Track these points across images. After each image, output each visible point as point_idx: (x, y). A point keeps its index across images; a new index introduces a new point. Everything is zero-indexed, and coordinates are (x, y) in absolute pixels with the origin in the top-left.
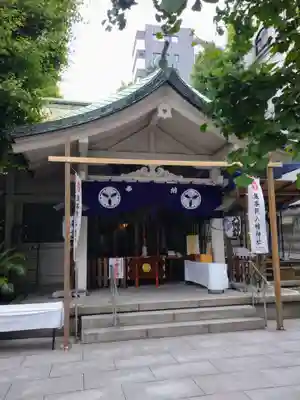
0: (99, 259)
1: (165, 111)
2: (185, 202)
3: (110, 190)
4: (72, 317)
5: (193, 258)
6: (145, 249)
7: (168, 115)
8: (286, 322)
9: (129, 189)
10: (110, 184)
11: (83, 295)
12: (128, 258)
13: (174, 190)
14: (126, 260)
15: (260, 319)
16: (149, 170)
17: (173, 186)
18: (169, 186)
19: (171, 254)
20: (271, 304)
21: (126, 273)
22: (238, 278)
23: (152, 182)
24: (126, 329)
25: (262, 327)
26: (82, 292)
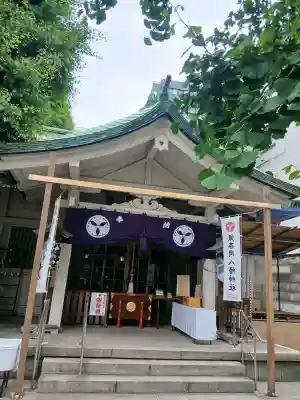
0: (81, 293)
1: (162, 143)
2: (177, 239)
3: (99, 219)
4: (30, 357)
5: (181, 300)
6: (131, 286)
7: (165, 147)
8: (278, 386)
9: (120, 219)
10: (100, 212)
11: (54, 332)
12: (112, 294)
13: (167, 225)
14: (110, 296)
15: (248, 380)
16: (142, 202)
17: (166, 220)
18: (161, 221)
19: (159, 293)
20: (262, 362)
21: (108, 311)
22: (229, 328)
23: (145, 215)
24: (92, 379)
25: (251, 391)
26: (54, 328)
